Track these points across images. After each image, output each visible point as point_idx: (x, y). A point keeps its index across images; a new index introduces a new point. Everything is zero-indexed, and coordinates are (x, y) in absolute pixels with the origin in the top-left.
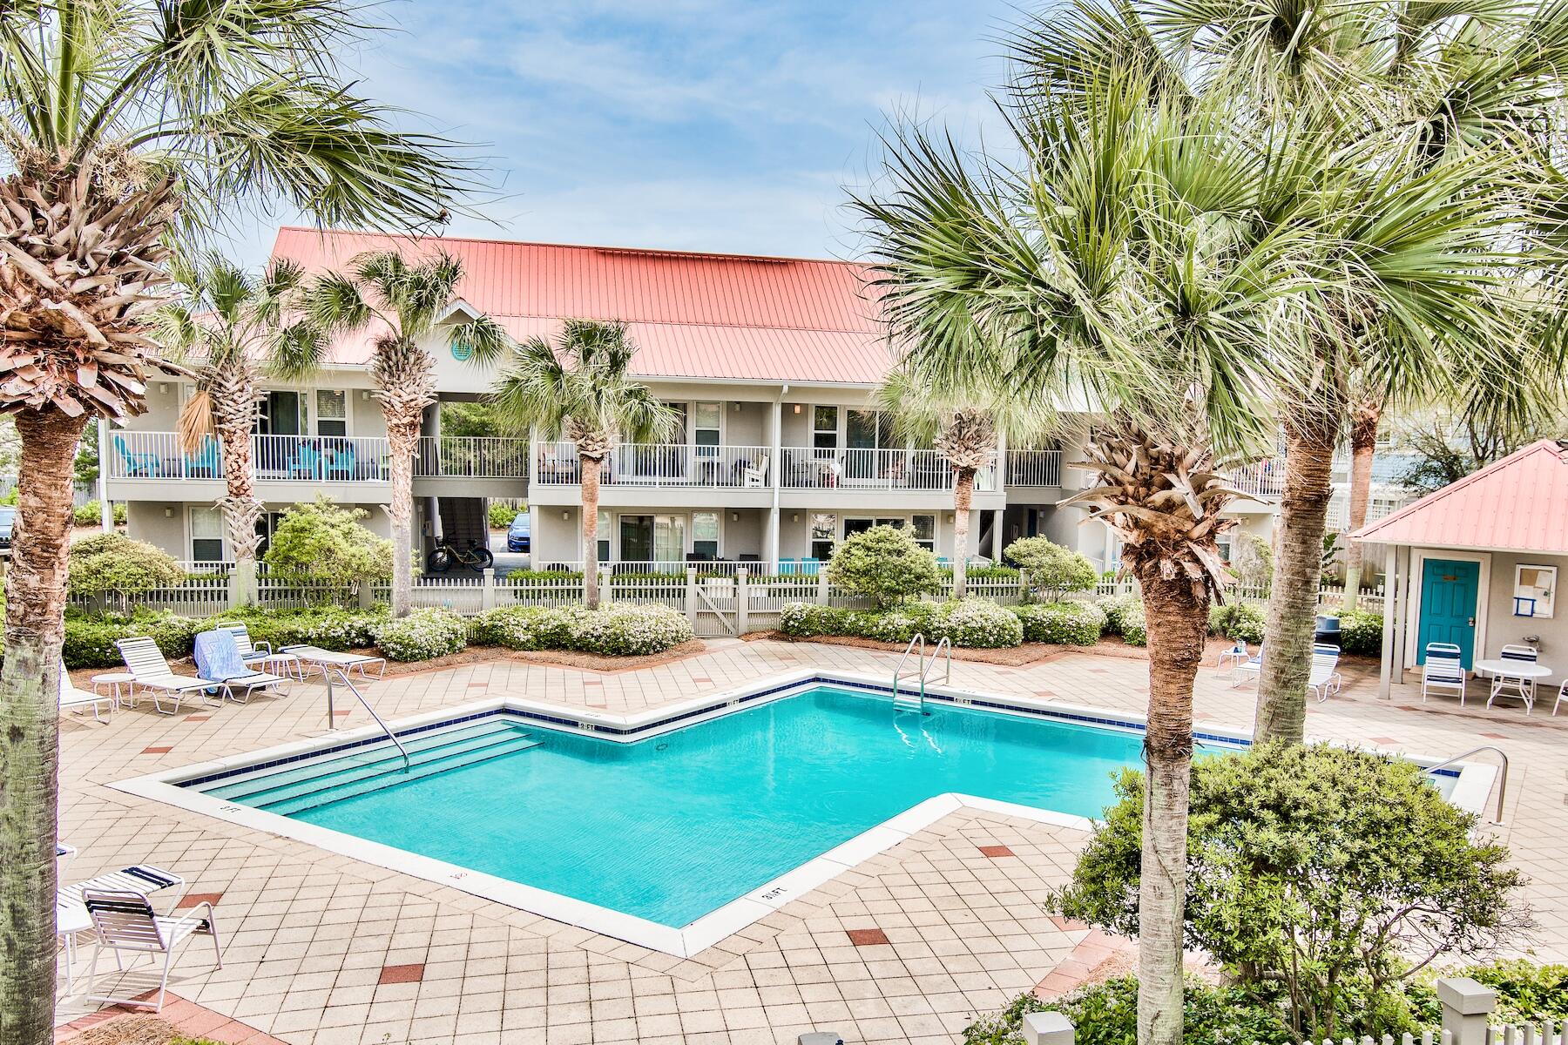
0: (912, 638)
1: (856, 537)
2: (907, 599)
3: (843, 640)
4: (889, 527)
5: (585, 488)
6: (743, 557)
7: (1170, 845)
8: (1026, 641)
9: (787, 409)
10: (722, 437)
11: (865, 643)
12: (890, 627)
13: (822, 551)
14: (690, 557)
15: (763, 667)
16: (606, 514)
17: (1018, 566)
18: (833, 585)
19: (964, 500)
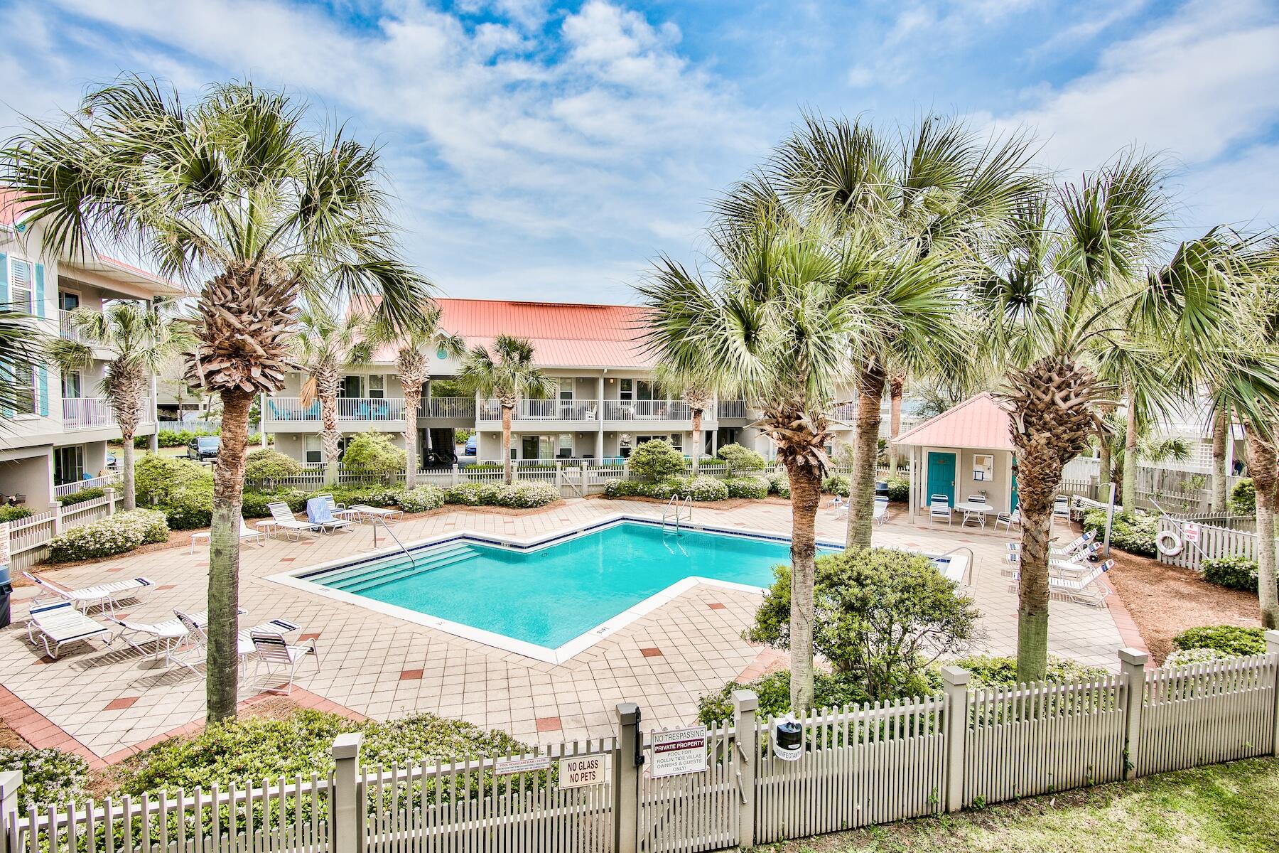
0: (672, 496)
1: (642, 445)
2: (669, 476)
3: (637, 498)
4: (659, 440)
5: (504, 422)
6: (585, 456)
7: (805, 602)
8: (730, 497)
9: (606, 381)
10: (574, 395)
11: (648, 499)
12: (660, 491)
13: (625, 453)
14: (558, 457)
15: (596, 513)
16: (515, 436)
17: (725, 459)
18: (631, 470)
19: (697, 426)
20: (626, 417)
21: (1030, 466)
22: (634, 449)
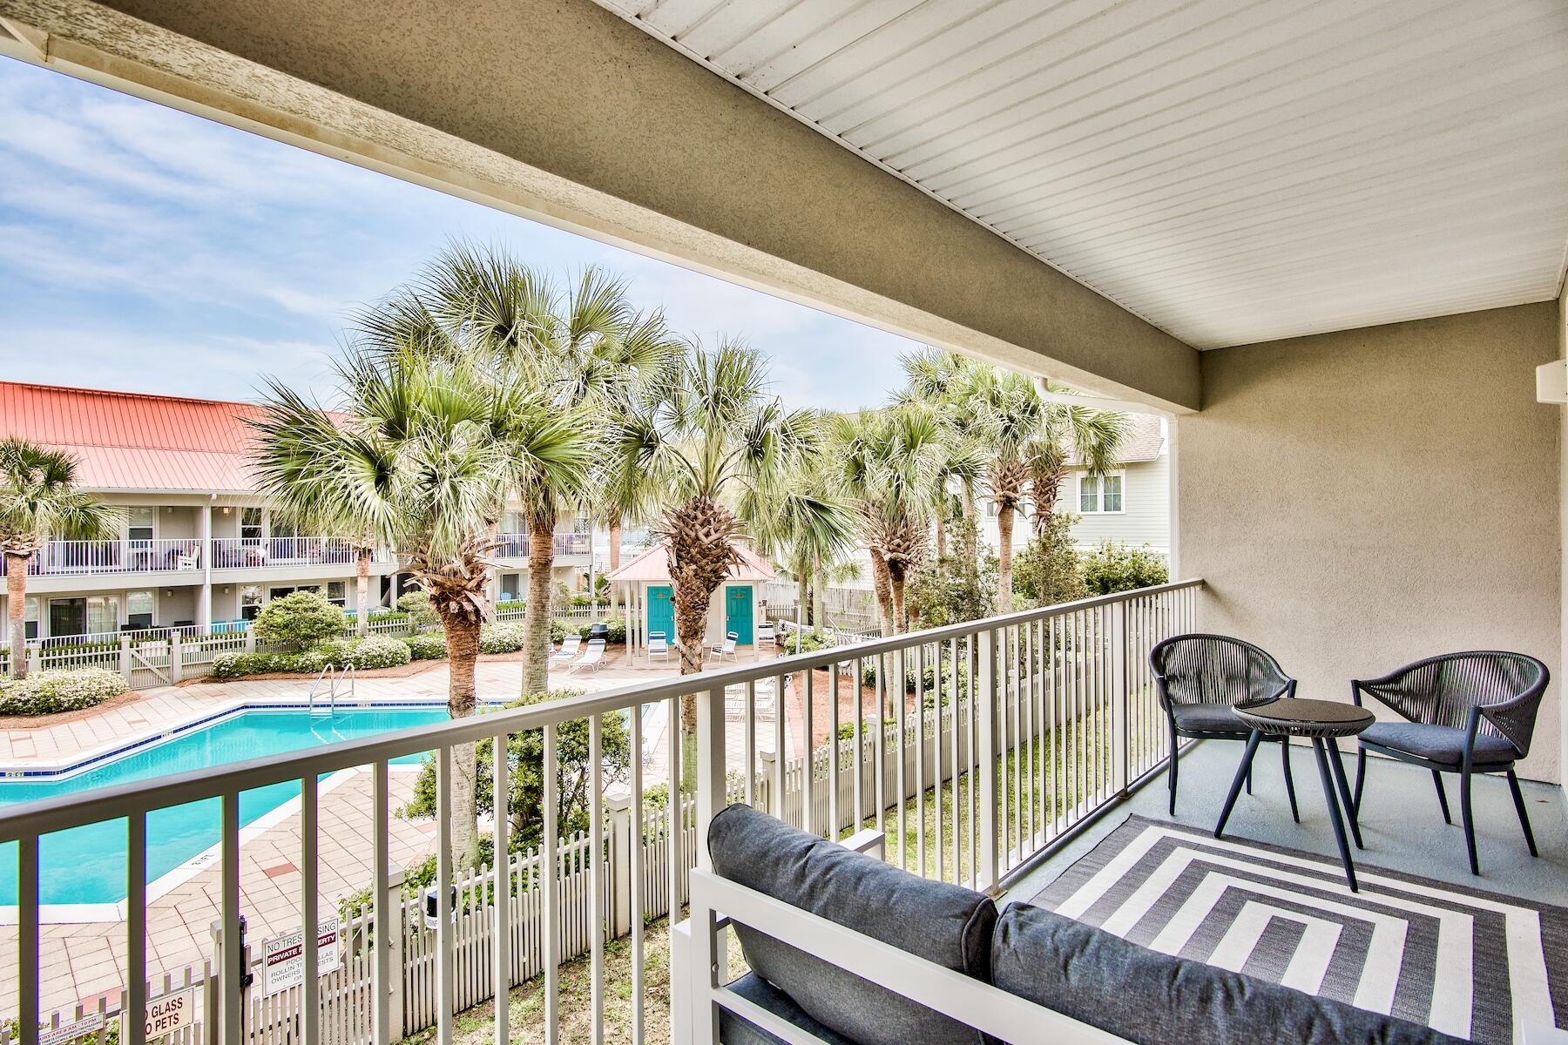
0: (323, 668)
1: (280, 601)
2: (321, 641)
3: (269, 676)
4: (306, 592)
5: (11, 580)
6: (177, 624)
7: (466, 758)
8: (414, 659)
9: (217, 513)
10: (156, 533)
11: (288, 676)
12: (308, 662)
13: (250, 613)
14: (124, 628)
15: (196, 705)
16: (34, 599)
17: (407, 611)
18: (259, 637)
19: (363, 570)
20: (252, 561)
21: (683, 596)
22: (266, 604)
